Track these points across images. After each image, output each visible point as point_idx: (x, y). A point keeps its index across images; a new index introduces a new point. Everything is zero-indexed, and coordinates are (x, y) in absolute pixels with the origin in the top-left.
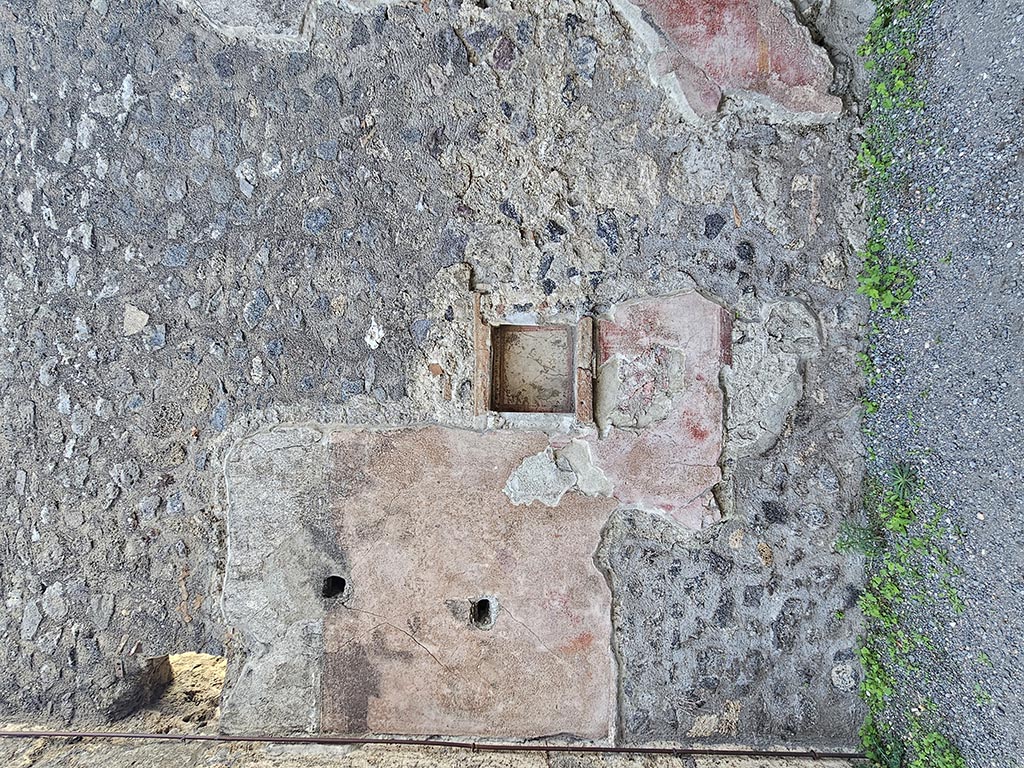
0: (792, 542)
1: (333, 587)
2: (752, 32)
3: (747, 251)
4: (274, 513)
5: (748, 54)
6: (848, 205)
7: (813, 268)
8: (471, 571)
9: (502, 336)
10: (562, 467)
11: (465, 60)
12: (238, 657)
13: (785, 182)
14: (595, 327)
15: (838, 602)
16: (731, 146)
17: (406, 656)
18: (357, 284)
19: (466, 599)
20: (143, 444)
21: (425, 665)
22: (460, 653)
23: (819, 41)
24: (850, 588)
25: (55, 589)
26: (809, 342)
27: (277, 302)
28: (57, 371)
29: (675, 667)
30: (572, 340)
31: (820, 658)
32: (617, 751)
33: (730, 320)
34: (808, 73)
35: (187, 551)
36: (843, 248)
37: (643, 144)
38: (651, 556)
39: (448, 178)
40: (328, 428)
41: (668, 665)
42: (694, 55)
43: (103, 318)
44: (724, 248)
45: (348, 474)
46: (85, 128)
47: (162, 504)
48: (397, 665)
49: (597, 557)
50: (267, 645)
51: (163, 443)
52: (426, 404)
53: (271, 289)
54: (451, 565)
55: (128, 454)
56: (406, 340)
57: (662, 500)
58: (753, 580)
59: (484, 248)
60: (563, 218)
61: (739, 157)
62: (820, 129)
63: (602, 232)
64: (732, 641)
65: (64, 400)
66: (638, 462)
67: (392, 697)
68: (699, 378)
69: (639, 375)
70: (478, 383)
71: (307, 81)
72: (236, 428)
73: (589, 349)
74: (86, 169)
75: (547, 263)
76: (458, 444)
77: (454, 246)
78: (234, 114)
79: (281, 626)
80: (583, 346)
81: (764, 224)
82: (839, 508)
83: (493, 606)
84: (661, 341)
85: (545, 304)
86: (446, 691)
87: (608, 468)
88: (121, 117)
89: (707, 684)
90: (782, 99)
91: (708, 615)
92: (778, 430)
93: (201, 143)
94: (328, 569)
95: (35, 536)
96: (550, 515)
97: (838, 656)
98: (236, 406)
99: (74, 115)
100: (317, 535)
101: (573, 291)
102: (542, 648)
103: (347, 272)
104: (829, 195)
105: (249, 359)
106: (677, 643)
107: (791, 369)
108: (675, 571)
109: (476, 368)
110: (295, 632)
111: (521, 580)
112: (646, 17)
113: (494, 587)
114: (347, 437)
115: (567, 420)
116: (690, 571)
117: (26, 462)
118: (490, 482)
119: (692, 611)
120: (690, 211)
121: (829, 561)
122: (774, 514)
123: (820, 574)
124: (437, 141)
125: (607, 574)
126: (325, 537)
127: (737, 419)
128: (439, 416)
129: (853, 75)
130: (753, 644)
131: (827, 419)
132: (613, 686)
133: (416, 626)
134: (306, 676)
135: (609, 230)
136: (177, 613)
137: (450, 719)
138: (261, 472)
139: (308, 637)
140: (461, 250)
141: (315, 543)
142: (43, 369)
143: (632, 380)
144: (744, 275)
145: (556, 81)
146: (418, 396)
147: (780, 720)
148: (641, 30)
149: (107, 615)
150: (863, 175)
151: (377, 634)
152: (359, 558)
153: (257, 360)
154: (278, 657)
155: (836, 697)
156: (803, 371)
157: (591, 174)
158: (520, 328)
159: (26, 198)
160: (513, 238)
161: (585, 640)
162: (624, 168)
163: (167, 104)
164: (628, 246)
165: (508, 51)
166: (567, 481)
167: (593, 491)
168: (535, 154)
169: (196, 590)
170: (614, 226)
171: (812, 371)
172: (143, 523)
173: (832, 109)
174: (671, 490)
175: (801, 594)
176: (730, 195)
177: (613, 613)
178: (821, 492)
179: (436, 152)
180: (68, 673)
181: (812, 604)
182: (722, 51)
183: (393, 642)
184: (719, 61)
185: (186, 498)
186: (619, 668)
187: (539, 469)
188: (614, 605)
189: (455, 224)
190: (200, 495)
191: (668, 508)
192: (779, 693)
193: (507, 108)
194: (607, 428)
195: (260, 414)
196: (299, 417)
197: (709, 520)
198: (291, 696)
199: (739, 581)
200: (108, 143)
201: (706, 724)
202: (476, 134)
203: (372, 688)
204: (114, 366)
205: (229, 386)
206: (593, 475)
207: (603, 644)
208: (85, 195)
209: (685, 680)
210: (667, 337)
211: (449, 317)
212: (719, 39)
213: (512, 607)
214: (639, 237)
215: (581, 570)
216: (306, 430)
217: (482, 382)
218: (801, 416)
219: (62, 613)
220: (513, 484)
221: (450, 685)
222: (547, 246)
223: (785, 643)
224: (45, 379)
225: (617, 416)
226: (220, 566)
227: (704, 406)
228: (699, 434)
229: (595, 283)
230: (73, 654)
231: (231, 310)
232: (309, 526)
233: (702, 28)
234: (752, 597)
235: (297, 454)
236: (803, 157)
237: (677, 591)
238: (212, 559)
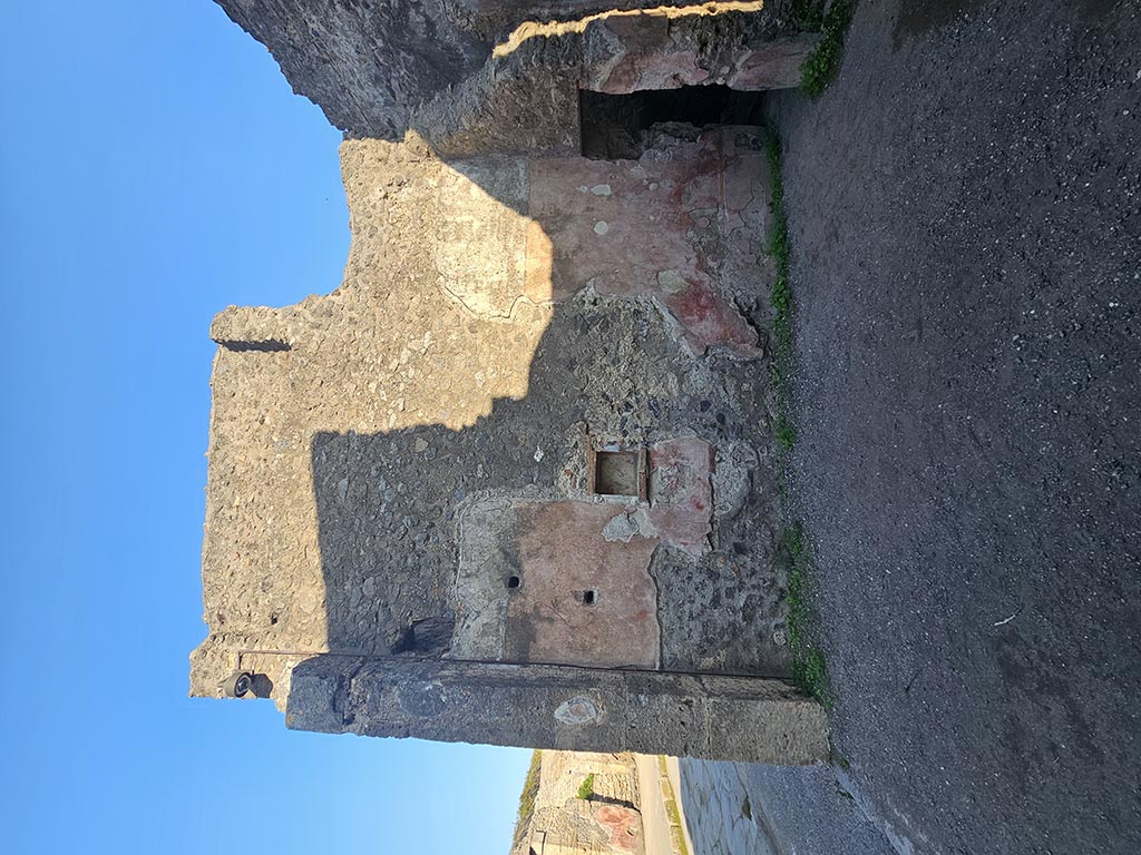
0: (749, 565)
1: (513, 582)
2: (720, 320)
3: (721, 418)
4: (486, 543)
5: (718, 329)
6: (769, 397)
7: (754, 427)
8: (585, 575)
9: (602, 457)
10: (632, 524)
11: (586, 329)
12: (462, 619)
13: (738, 387)
14: (648, 453)
15: (775, 597)
16: (711, 369)
17: (551, 620)
18: (531, 430)
19: (582, 590)
20: (420, 506)
21: (560, 625)
22: (578, 619)
23: (751, 322)
24: (781, 590)
25: (370, 581)
26: (754, 463)
27: (492, 438)
28: (379, 469)
29: (691, 630)
30: (636, 460)
31: (767, 628)
32: (660, 672)
33: (713, 451)
34: (747, 338)
35: (439, 562)
36: (768, 418)
37: (671, 368)
38: (677, 570)
39: (577, 381)
40: (514, 501)
41: (687, 629)
42: (692, 329)
43: (405, 444)
44: (710, 417)
45: (524, 523)
46: (405, 354)
47: (428, 538)
48: (546, 624)
49: (649, 569)
50: (478, 613)
51: (431, 506)
52: (564, 490)
53: (489, 431)
54: (574, 572)
55: (412, 512)
56: (555, 458)
57: (682, 540)
58: (730, 584)
59: (593, 414)
60: (632, 400)
61: (716, 376)
62: (754, 362)
63: (651, 408)
64: (720, 617)
65: (382, 484)
66: (668, 520)
67: (543, 643)
68: (699, 479)
69: (669, 477)
70: (590, 480)
71: (511, 337)
72: (467, 499)
73: (645, 464)
74: (403, 373)
75: (624, 421)
76: (580, 510)
77: (578, 414)
78: (475, 349)
79: (486, 602)
80: (641, 462)
81: (728, 405)
82: (773, 547)
83: (596, 595)
84: (680, 461)
85: (623, 441)
86: (571, 640)
87: (655, 524)
88: (423, 351)
89: (707, 640)
90: (734, 349)
91: (707, 602)
92: (739, 506)
93: (460, 362)
94: (512, 573)
95: (362, 553)
96: (625, 546)
97: (776, 626)
98: (469, 489)
99: (400, 349)
100: (507, 555)
101: (637, 435)
102: (621, 617)
103: (526, 424)
104: (759, 393)
105: (476, 465)
106: (691, 617)
107: (744, 476)
108: (689, 578)
109: (588, 472)
110: (493, 605)
111: (610, 580)
112: (670, 312)
113: (596, 584)
114: (524, 504)
115: (634, 499)
116: (697, 579)
117: (360, 515)
118: (596, 528)
119: (699, 600)
120: (693, 399)
121: (769, 575)
122: (740, 549)
123: (765, 582)
124: (571, 365)
125: (655, 579)
126: (511, 556)
127: (719, 501)
128: (570, 496)
129: (769, 338)
130: (732, 619)
131: (764, 502)
132: (658, 639)
133: (556, 604)
134: (498, 630)
135: (654, 406)
136: (433, 595)
137: (572, 655)
138: (479, 522)
139: (500, 609)
140: (583, 415)
141: (505, 558)
142: (373, 468)
143: (666, 479)
144: (720, 430)
145: (628, 338)
146: (560, 485)
147: (747, 662)
148: (667, 317)
149: (396, 595)
150: (776, 384)
151: (535, 608)
152: (527, 567)
153: (481, 466)
154: (483, 619)
155: (776, 649)
156: (751, 474)
157: (645, 380)
158: (610, 453)
159: (373, 386)
160: (608, 411)
161: (643, 613)
162: (661, 378)
163: (444, 344)
164: (664, 414)
165: (606, 326)
166: (633, 529)
167: (647, 535)
168: (619, 371)
169: (443, 582)
170: (657, 405)
171: (756, 477)
172: (417, 547)
173: (759, 353)
174: (687, 535)
175: (755, 592)
176: (712, 392)
177: (658, 599)
178: (762, 540)
179: (571, 369)
180: (373, 626)
181: (761, 598)
182: (706, 328)
183: (544, 612)
184: (704, 332)
185: (440, 534)
186: (661, 630)
187: (620, 522)
188: (658, 596)
189: (580, 402)
190: (448, 533)
191: (685, 544)
192: (746, 646)
193: (606, 351)
194: (654, 503)
195: (480, 493)
196: (500, 495)
197: (705, 551)
198: (490, 640)
199: (724, 584)
200: (415, 361)
201: (708, 662)
202: (591, 362)
203: (532, 637)
204: (409, 467)
205: (466, 479)
206: (647, 526)
207: (653, 615)
208: (402, 385)
209: (696, 638)
210: (683, 459)
211: (576, 446)
212: (704, 322)
213: (605, 595)
214: (669, 410)
215: (641, 576)
216: (503, 501)
217: (591, 479)
218: (751, 500)
219: (373, 593)
220: (607, 530)
221: (573, 636)
222: (624, 414)
223: (748, 618)
224: (374, 473)
225: (658, 497)
226: (455, 570)
227: (702, 493)
228: (700, 507)
229: (648, 432)
230: (377, 616)
231: (468, 441)
232: (502, 550)
233: (696, 317)
234: (730, 593)
235: (499, 513)
236: (747, 375)
237: (691, 591)
238: (452, 566)
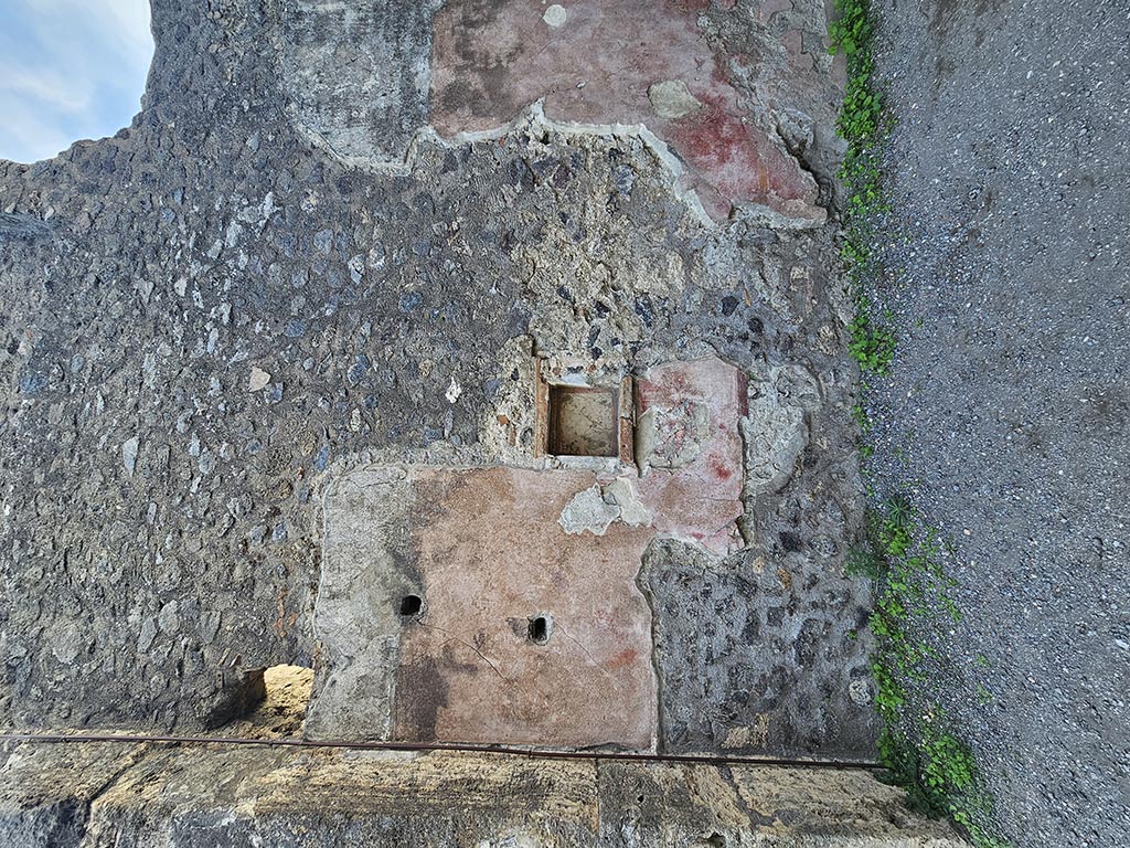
0: (807, 568)
1: (410, 606)
2: (754, 161)
3: (756, 325)
4: (363, 540)
5: (751, 176)
6: (837, 290)
7: (812, 339)
8: (530, 592)
9: (559, 395)
10: (609, 502)
11: (531, 182)
12: (324, 669)
13: (785, 272)
14: (634, 385)
15: (851, 623)
16: (740, 244)
17: (472, 669)
18: (441, 351)
19: (525, 617)
20: (257, 481)
21: (488, 677)
22: (518, 667)
23: (805, 166)
24: (860, 609)
25: (171, 606)
26: (811, 397)
27: (375, 365)
28: (191, 421)
29: (709, 682)
30: (615, 401)
31: (837, 675)
32: (659, 759)
33: (745, 380)
34: (799, 190)
35: (287, 573)
36: (835, 323)
37: (672, 243)
38: (686, 580)
39: (516, 269)
40: (412, 468)
41: (702, 680)
42: (709, 177)
43: (234, 379)
44: (739, 323)
45: (428, 505)
46: (233, 230)
47: (269, 532)
48: (464, 676)
49: (638, 581)
50: (350, 658)
51: (274, 480)
52: (495, 449)
53: (371, 354)
54: (512, 586)
55: (244, 489)
56: (480, 396)
57: (694, 529)
58: (776, 602)
59: (544, 322)
60: (608, 300)
61: (747, 254)
62: (811, 232)
63: (639, 310)
64: (759, 658)
65: (195, 443)
66: (671, 496)
67: (458, 708)
68: (722, 427)
69: (671, 424)
70: (538, 431)
71: (407, 197)
72: (335, 468)
73: (630, 402)
74: (230, 263)
75: (594, 336)
76: (521, 481)
77: (519, 322)
78: (350, 221)
79: (363, 641)
80: (624, 400)
81: (769, 304)
82: (846, 538)
83: (549, 624)
84: (689, 397)
85: (594, 367)
86: (506, 702)
87: (647, 502)
88: (263, 222)
89: (738, 698)
90: (779, 209)
91: (737, 633)
92: (790, 471)
93: (323, 244)
94: (406, 589)
95: (159, 560)
96: (598, 542)
97: (854, 672)
98: (337, 450)
99: (226, 223)
100: (398, 559)
101: (616, 357)
102: (591, 662)
103: (433, 341)
104: (821, 283)
105: (349, 411)
106: (710, 659)
107: (798, 420)
108: (706, 594)
109: (535, 418)
110: (375, 646)
111: (573, 600)
112: (670, 149)
113: (550, 606)
114: (427, 475)
115: (612, 462)
116: (720, 593)
117: (158, 496)
118: (548, 513)
119: (722, 630)
120: (709, 295)
121: (840, 586)
122: (790, 543)
123: (833, 597)
124: (507, 241)
125: (648, 595)
126: (406, 562)
127: (756, 461)
128: (505, 459)
129: (834, 192)
130: (778, 661)
131: (831, 462)
132: (655, 697)
133: (481, 641)
134: (383, 687)
135: (645, 308)
136: (275, 629)
137: (509, 729)
138: (353, 505)
139: (387, 651)
140: (526, 324)
141: (396, 566)
142: (181, 419)
143: (666, 428)
144: (755, 345)
145: (601, 197)
146: (489, 441)
147: (805, 733)
148: (668, 160)
149: (213, 630)
150: (847, 266)
151: (447, 649)
152: (433, 580)
153: (357, 411)
154: (360, 668)
155: (854, 710)
156: (807, 420)
157: (629, 266)
158: (574, 390)
159: (181, 285)
160: (568, 315)
161: (629, 656)
162: (656, 261)
163: (298, 213)
164: (661, 321)
165: (564, 175)
166: (612, 512)
167: (635, 521)
168: (586, 251)
169: (292, 608)
170: (649, 305)
171: (815, 422)
172: (251, 548)
173: (819, 217)
174: (701, 522)
175: (817, 614)
176: (741, 282)
177: (653, 631)
178: (829, 525)
179: (507, 249)
180: (175, 683)
181: (828, 624)
182: (730, 174)
183: (461, 656)
184: (728, 181)
185: (289, 527)
186: (660, 682)
187: (589, 502)
188: (654, 624)
189: (521, 304)
190: (301, 524)
191: (699, 537)
192: (804, 706)
193: (564, 217)
194: (646, 469)
195: (356, 456)
196: (389, 459)
197: (734, 547)
198: (371, 705)
199: (763, 603)
200: (249, 243)
201: (738, 735)
202: (539, 236)
203: (439, 698)
204: (238, 417)
205: (332, 434)
206: (634, 508)
207: (645, 658)
208: (228, 282)
209: (719, 695)
210: (694, 393)
211: (515, 377)
212: (728, 165)
213: (565, 625)
214: (670, 314)
215: (625, 591)
216: (394, 469)
217: (541, 429)
218: (809, 459)
219: (175, 628)
220: (567, 514)
221: (510, 696)
222: (595, 321)
223: (807, 660)
224: (181, 427)
225: (653, 458)
226: (314, 587)
227: (726, 450)
228: (723, 474)
229: (634, 350)
230: (180, 665)
231: (337, 371)
232: (392, 552)
233: (715, 158)
234: (775, 617)
235: (385, 489)
236: (799, 253)
237: (709, 614)
238: (307, 581)
